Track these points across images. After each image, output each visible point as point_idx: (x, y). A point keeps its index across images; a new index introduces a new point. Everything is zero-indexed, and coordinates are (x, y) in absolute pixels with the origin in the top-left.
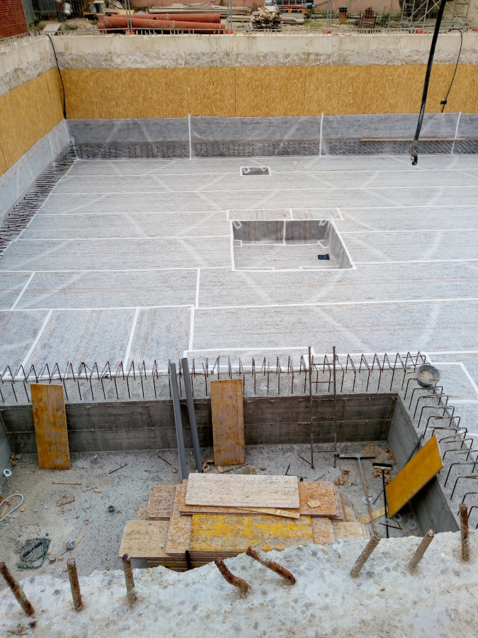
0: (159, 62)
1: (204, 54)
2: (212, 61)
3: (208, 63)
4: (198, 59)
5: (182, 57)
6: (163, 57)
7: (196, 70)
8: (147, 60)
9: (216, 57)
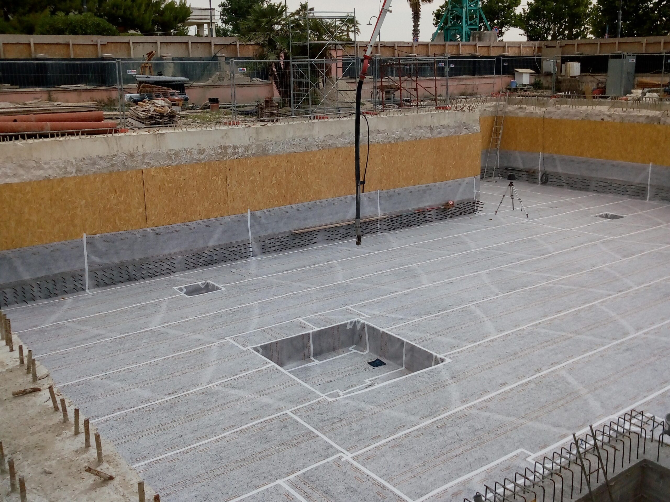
0: (41, 173)
1: (101, 158)
2: (112, 165)
3: (107, 167)
4: (94, 164)
5: (72, 163)
6: (46, 167)
7: (92, 178)
8: (21, 172)
9: (117, 160)
